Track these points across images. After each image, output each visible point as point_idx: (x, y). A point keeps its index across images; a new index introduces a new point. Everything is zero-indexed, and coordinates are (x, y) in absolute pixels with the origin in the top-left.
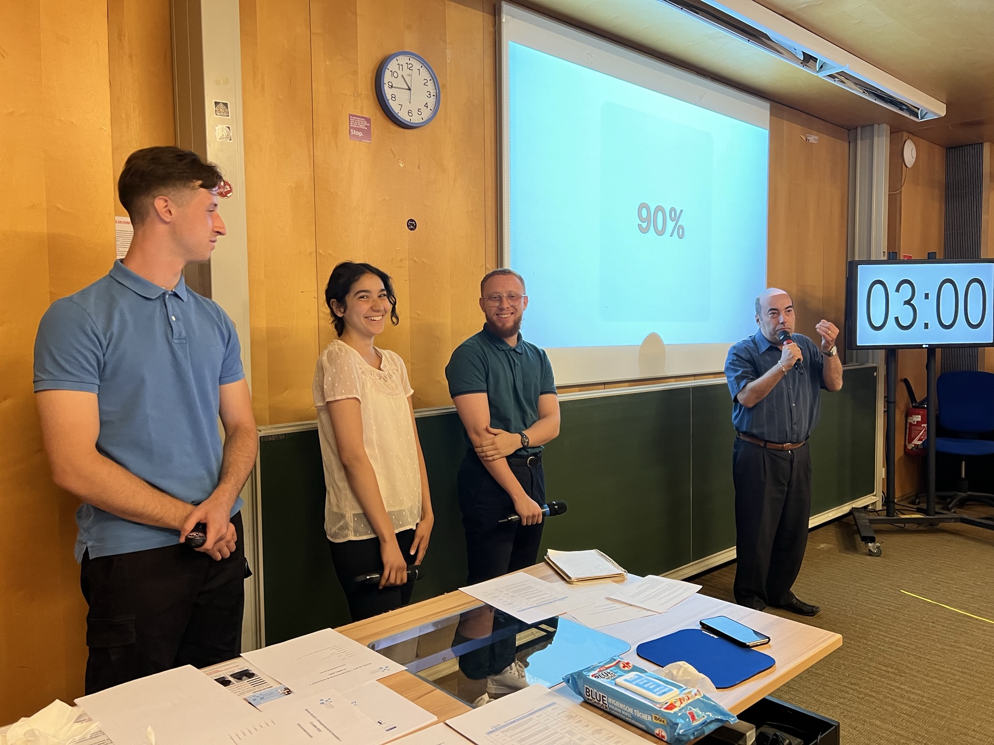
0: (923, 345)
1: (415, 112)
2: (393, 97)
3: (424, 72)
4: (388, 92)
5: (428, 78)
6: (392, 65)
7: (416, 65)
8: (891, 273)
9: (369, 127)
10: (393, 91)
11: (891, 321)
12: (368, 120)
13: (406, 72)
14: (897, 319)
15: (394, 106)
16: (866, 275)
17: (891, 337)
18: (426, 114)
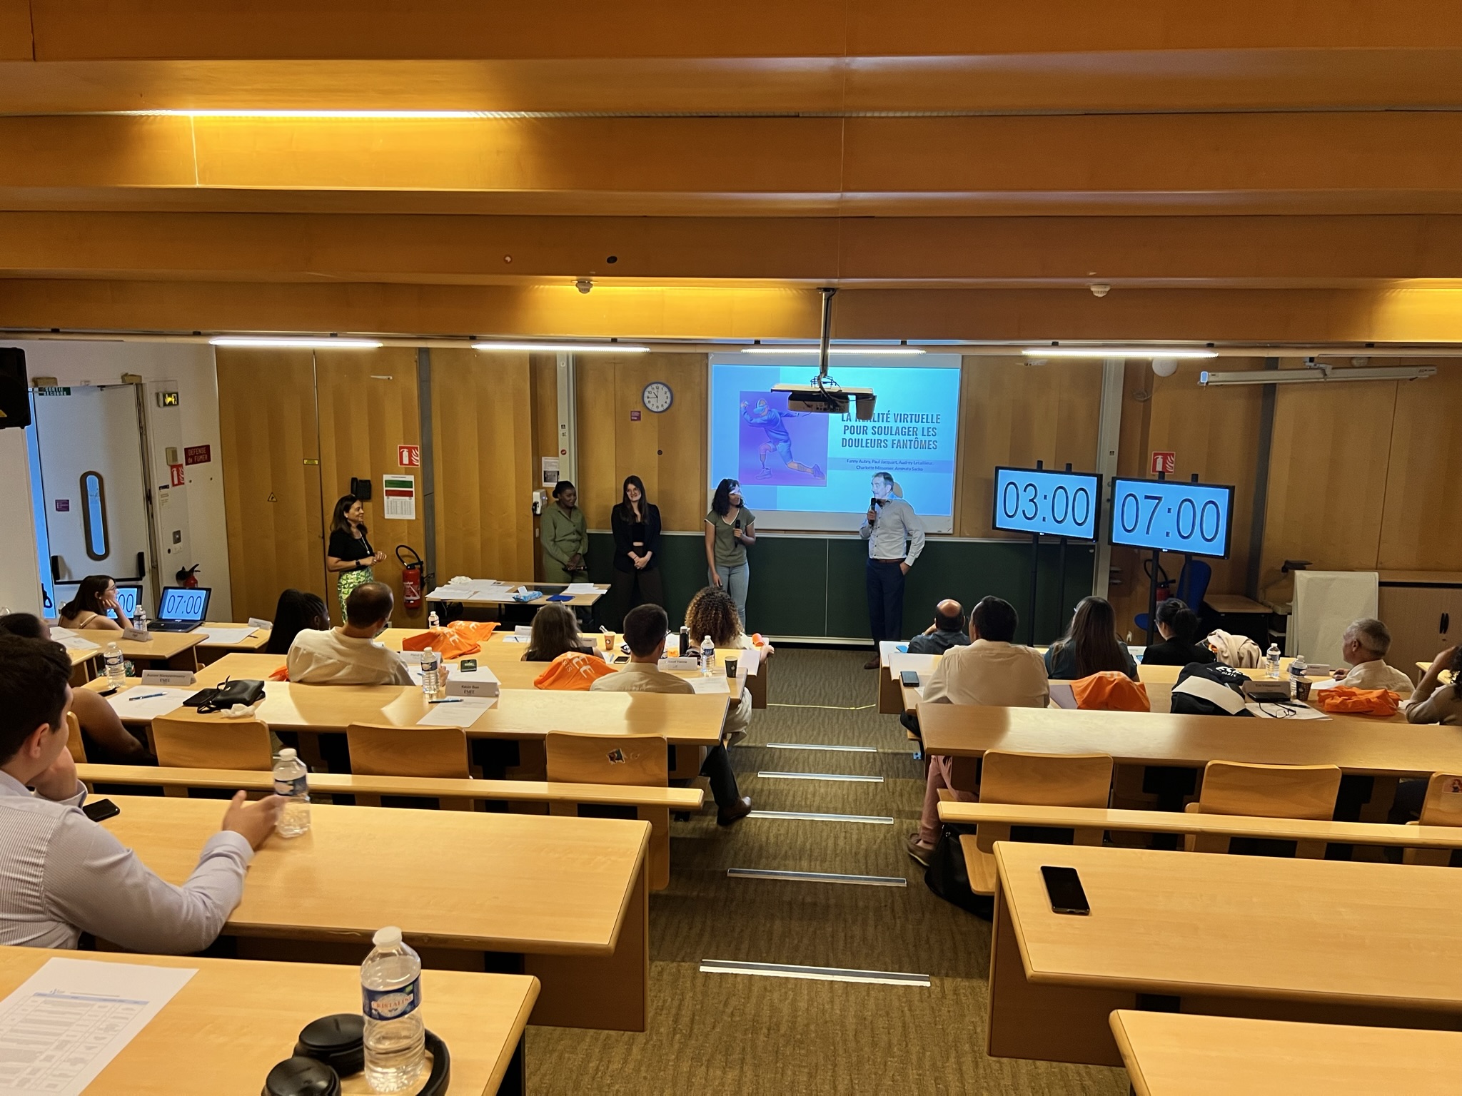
0: (1039, 533)
1: (660, 406)
2: (649, 402)
3: (665, 389)
4: (646, 400)
5: (667, 390)
6: (649, 389)
7: (660, 386)
8: (1022, 478)
9: (640, 415)
10: (649, 399)
11: (1020, 511)
12: (640, 412)
13: (656, 390)
14: (1024, 511)
15: (649, 406)
16: (1005, 477)
17: (1019, 524)
18: (666, 406)
